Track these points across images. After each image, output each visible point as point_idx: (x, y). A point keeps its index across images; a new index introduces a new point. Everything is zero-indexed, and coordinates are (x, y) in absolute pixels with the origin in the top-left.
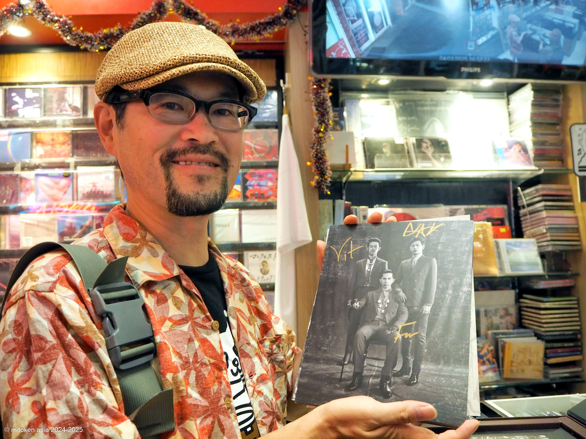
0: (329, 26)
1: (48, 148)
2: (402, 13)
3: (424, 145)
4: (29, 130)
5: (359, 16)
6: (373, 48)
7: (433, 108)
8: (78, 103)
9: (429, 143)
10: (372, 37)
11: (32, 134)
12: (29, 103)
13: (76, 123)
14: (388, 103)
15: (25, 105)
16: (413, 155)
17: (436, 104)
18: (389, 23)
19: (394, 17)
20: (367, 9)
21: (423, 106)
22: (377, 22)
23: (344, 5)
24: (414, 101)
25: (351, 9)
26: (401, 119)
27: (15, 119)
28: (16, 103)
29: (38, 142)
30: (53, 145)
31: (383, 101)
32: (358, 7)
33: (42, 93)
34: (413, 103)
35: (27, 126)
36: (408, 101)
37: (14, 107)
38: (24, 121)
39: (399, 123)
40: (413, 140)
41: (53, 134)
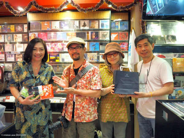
0: (147, 7)
1: (70, 37)
2: (167, 3)
3: (169, 37)
4: (66, 32)
5: (155, 4)
6: (158, 13)
7: (172, 26)
8: (78, 25)
9: (171, 37)
10: (159, 10)
11: (66, 33)
12: (66, 25)
13: (78, 30)
14: (159, 25)
15: (65, 26)
16: (166, 40)
17: (172, 25)
18: (163, 6)
19: (165, 5)
20: (158, 3)
21: (169, 26)
22: (160, 6)
23: (152, 2)
24: (166, 24)
25: (153, 3)
26: (162, 29)
27: (62, 29)
28: (63, 25)
29: (68, 35)
30: (72, 36)
31: (158, 24)
32: (155, 2)
33: (69, 23)
34: (166, 25)
35: (66, 31)
36: (165, 24)
37: (62, 26)
38: (65, 30)
39: (162, 30)
40: (166, 36)
41: (71, 33)
